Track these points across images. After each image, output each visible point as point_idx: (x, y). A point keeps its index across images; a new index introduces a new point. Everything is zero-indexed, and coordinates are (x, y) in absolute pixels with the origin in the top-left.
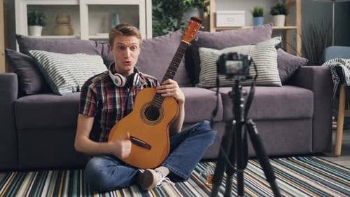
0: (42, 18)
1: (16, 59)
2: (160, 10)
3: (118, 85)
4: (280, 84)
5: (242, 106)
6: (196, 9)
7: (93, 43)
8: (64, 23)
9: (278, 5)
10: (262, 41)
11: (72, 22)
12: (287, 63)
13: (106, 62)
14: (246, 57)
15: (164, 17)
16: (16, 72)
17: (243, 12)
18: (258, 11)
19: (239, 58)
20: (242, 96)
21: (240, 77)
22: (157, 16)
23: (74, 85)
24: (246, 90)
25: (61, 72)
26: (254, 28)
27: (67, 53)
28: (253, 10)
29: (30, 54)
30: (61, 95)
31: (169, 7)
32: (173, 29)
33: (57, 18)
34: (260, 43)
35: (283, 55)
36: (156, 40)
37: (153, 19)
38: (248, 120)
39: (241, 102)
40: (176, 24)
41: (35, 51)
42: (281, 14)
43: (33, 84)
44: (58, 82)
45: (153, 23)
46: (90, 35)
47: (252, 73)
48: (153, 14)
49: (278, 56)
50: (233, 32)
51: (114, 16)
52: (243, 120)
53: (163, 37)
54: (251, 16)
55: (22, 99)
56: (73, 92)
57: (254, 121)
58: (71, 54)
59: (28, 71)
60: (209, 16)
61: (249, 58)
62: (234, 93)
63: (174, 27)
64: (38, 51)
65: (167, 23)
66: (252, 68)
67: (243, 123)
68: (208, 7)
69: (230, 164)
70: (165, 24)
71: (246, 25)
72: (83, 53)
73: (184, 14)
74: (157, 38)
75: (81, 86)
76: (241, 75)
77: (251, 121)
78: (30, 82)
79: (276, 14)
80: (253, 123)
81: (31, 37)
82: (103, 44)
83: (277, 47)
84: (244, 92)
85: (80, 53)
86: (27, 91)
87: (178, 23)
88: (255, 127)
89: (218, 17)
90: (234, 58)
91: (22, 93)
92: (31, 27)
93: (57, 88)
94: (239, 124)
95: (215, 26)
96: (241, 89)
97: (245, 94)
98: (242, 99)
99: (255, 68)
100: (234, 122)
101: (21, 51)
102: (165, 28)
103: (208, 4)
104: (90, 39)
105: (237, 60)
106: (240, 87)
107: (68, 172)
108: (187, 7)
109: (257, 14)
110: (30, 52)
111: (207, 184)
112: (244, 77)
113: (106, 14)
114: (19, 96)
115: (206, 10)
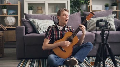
0: (32, 8)
1: (25, 22)
2: (73, 5)
3: (60, 30)
4: (116, 30)
5: (105, 38)
6: (85, 4)
7: (50, 16)
8: (40, 9)
9: (114, 3)
10: (109, 15)
11: (42, 9)
12: (118, 23)
13: (54, 22)
14: (106, 21)
15: (74, 7)
16: (24, 26)
17: (102, 5)
18: (107, 5)
19: (104, 21)
20: (105, 34)
21: (104, 28)
22: (71, 7)
23: (44, 30)
24: (106, 32)
25: (39, 26)
26: (106, 11)
27: (41, 20)
28: (105, 4)
29: (29, 20)
30: (39, 34)
31: (75, 4)
32: (77, 11)
33: (38, 7)
34: (108, 16)
35: (117, 20)
36: (72, 15)
37: (70, 8)
38: (107, 43)
39: (104, 37)
40: (78, 9)
41: (31, 19)
42: (115, 6)
43: (30, 30)
44: (39, 29)
45: (70, 9)
46: (49, 13)
47: (109, 26)
48: (70, 6)
49: (115, 21)
50: (98, 12)
51: (57, 7)
52: (105, 43)
53: (74, 14)
54: (104, 7)
55: (27, 35)
56: (44, 33)
57: (109, 43)
58: (43, 20)
59: (29, 25)
60: (90, 7)
61: (107, 21)
62: (102, 33)
63: (77, 10)
64: (32, 19)
65: (75, 9)
66: (108, 25)
67: (105, 44)
68: (89, 4)
69: (100, 58)
70: (74, 10)
71: (103, 10)
72: (47, 19)
73: (81, 6)
74: (72, 14)
75: (46, 31)
76: (104, 27)
77: (108, 43)
78: (29, 29)
79: (113, 6)
80: (109, 44)
81: (29, 14)
82: (53, 16)
83: (114, 17)
84: (105, 33)
85: (46, 19)
86: (28, 32)
87: (79, 9)
88: (109, 45)
89: (93, 7)
90: (102, 21)
91: (27, 33)
92: (29, 11)
93: (38, 32)
94: (104, 44)
95: (92, 10)
96: (104, 32)
97: (106, 34)
98: (105, 36)
99: (110, 24)
100: (102, 43)
101: (26, 19)
102: (74, 11)
103: (89, 2)
104: (49, 15)
105: (103, 22)
106: (104, 31)
107: (42, 60)
108: (82, 4)
109: (106, 6)
110: (29, 19)
111: (90, 65)
112: (106, 28)
113: (53, 6)
114: (26, 34)
115: (88, 5)
